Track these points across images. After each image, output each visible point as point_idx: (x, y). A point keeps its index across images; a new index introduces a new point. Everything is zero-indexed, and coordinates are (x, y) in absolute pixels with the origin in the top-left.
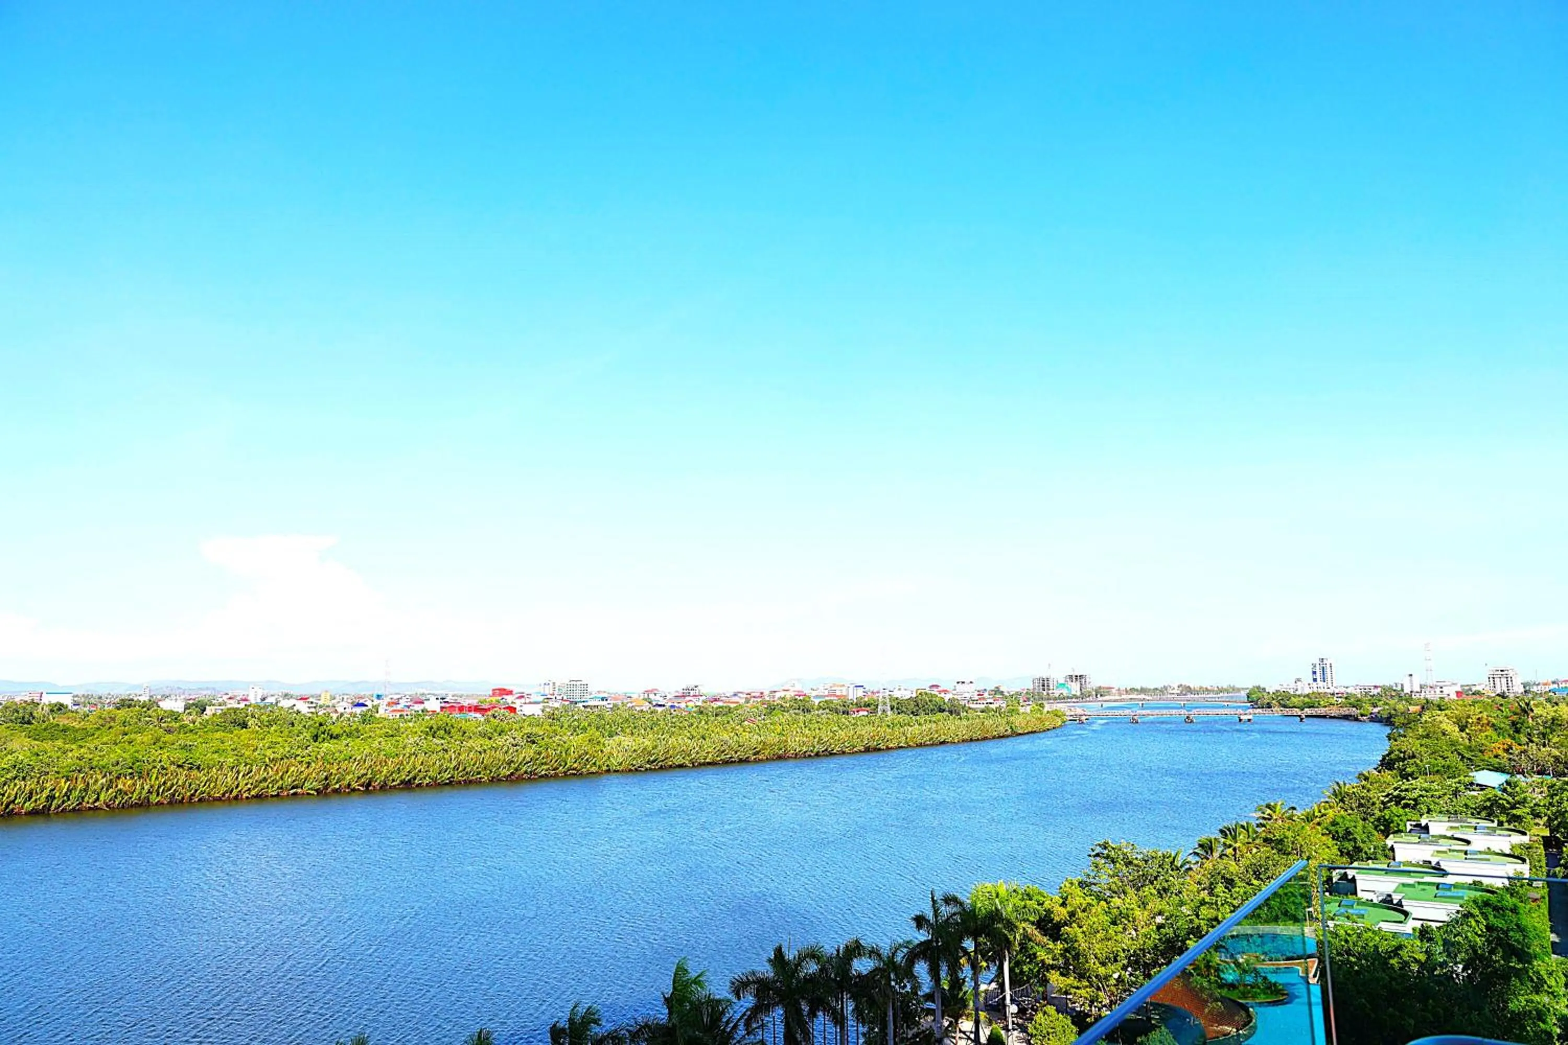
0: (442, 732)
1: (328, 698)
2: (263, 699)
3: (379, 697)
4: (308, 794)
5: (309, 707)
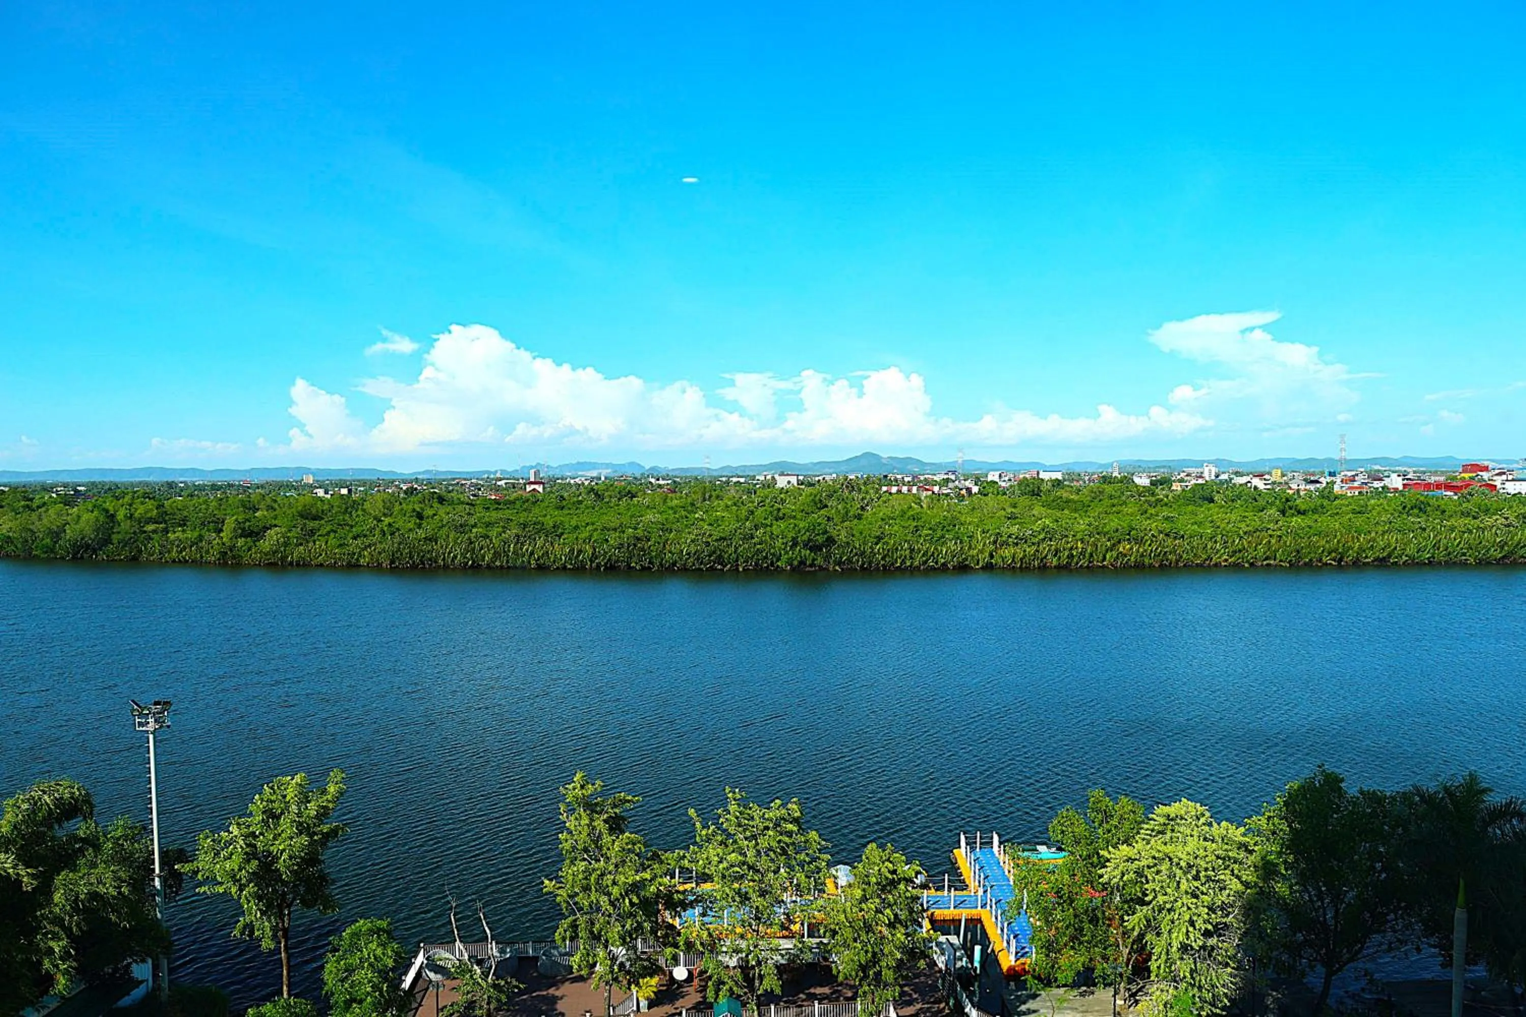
1: (1279, 474)
2: (1217, 476)
3: (1332, 474)
5: (1265, 484)
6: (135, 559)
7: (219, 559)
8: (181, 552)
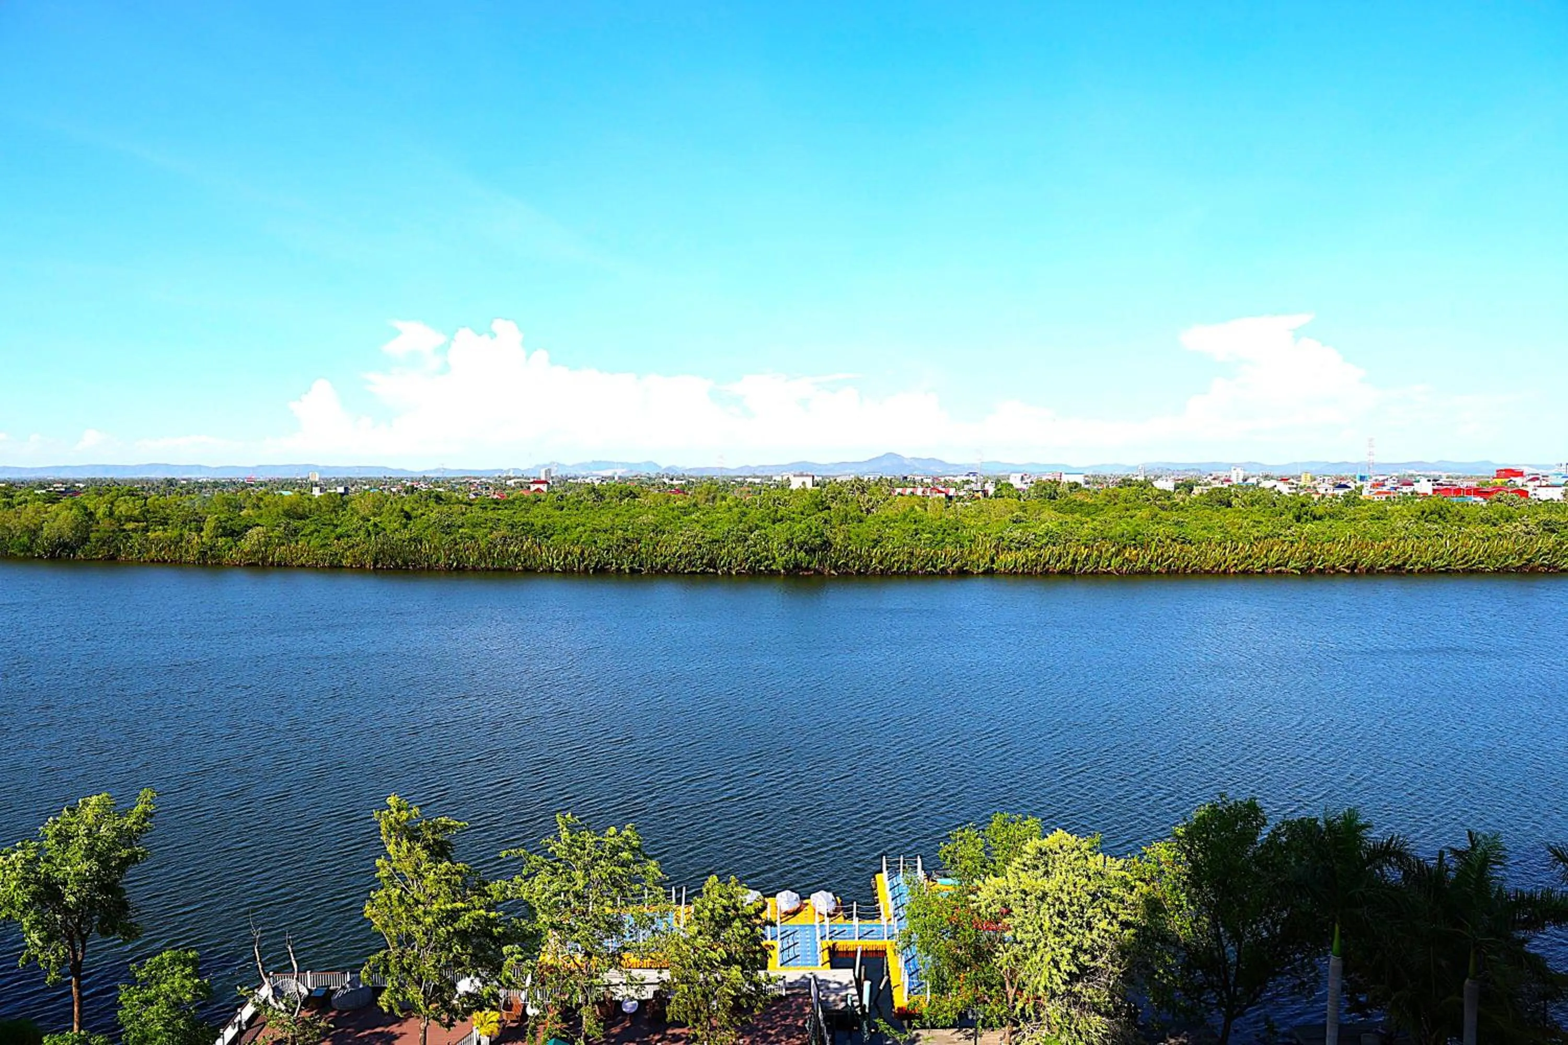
0: (1436, 516)
1: (1309, 478)
2: (1245, 480)
3: (1362, 478)
4: (1292, 573)
5: (1290, 488)
6: (113, 558)
7: (199, 559)
8: (161, 550)
